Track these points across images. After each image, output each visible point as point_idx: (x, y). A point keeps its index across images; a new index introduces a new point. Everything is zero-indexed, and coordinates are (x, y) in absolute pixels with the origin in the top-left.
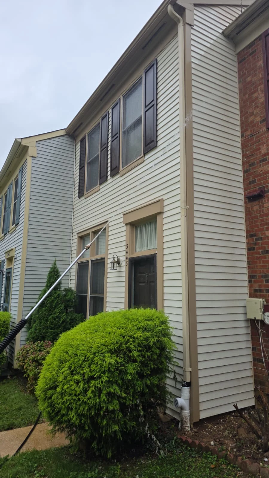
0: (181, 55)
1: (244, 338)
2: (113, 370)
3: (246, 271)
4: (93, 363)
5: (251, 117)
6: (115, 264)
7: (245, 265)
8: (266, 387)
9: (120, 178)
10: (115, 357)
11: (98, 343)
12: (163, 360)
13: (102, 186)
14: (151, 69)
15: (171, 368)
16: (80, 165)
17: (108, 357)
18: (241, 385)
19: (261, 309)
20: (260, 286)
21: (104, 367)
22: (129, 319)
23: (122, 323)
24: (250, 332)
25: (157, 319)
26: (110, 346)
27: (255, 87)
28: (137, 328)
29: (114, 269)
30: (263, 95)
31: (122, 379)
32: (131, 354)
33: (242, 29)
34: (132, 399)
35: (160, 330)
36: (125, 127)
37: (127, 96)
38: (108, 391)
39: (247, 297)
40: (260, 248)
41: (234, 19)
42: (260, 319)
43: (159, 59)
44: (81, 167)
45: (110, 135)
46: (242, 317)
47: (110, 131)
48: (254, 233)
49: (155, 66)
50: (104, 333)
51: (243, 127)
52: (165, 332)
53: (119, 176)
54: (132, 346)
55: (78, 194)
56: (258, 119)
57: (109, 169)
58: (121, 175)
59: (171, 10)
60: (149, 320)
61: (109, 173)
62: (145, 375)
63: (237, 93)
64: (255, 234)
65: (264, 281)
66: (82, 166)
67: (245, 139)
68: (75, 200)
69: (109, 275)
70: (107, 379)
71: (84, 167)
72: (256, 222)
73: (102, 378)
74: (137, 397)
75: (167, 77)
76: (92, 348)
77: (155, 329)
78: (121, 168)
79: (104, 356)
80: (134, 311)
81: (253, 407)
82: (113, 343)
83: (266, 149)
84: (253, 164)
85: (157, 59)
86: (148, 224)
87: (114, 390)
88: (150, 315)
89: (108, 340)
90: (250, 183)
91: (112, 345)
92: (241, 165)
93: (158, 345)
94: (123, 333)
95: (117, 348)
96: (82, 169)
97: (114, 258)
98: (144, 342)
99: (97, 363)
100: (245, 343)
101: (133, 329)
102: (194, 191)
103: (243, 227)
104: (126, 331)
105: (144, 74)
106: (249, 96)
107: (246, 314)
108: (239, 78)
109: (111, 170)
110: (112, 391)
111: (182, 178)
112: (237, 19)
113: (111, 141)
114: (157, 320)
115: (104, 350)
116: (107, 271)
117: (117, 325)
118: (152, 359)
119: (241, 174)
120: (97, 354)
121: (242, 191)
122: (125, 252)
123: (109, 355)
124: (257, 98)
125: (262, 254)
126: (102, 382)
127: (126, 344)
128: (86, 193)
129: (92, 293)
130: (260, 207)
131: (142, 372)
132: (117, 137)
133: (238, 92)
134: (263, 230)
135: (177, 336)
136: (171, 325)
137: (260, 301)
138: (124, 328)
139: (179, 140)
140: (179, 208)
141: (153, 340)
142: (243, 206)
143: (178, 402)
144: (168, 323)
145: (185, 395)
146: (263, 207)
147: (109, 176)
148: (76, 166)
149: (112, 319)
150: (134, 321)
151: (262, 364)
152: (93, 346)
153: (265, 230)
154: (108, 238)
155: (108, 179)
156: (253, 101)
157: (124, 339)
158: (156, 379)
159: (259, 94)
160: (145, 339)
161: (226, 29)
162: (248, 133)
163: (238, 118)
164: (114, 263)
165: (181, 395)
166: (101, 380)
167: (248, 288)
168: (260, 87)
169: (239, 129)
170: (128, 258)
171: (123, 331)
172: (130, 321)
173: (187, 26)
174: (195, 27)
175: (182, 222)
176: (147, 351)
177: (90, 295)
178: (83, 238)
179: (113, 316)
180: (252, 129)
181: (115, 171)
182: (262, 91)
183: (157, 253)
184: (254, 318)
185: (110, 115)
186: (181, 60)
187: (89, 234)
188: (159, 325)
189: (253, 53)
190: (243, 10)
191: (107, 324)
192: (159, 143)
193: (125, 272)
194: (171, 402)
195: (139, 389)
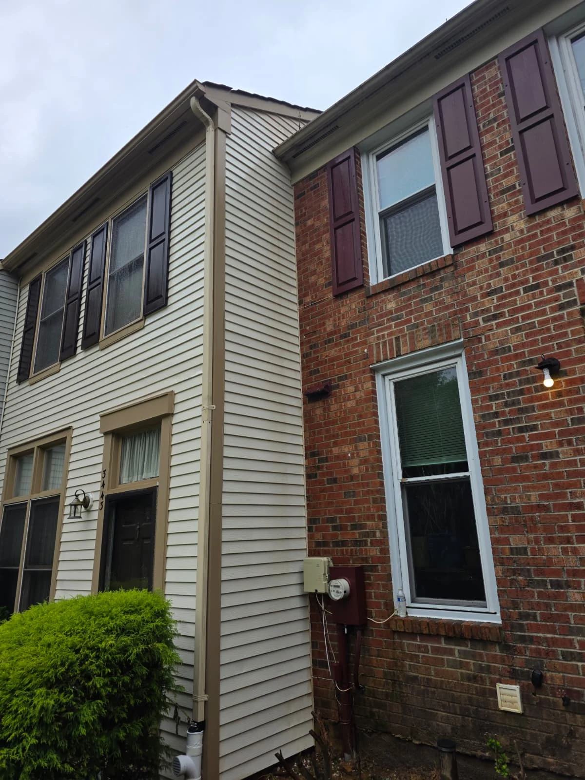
0: (209, 172)
1: (299, 627)
2: (49, 721)
3: (304, 512)
4: (8, 711)
5: (313, 277)
6: (79, 507)
7: (303, 502)
8: (333, 711)
9: (99, 352)
10: (55, 693)
11: (23, 669)
12: (155, 687)
13: (63, 365)
14: (162, 185)
15: (170, 700)
16: (26, 326)
17: (41, 695)
18: (292, 712)
19: (325, 574)
20: (324, 536)
21: (31, 718)
22: (91, 614)
23: (77, 622)
24: (308, 615)
25: (148, 608)
26: (48, 672)
27: (318, 235)
28: (107, 630)
29: (75, 517)
30: (329, 248)
31: (68, 738)
32: (91, 683)
33: (302, 152)
34: (86, 774)
35: (151, 629)
36: (114, 268)
37: (120, 220)
38: (36, 767)
39: (304, 555)
40: (323, 475)
41: (290, 135)
42: (324, 592)
43: (175, 173)
44: (27, 329)
45: (86, 280)
46: (296, 591)
47: (87, 273)
48: (316, 450)
49: (168, 181)
50: (37, 646)
51: (302, 289)
52: (161, 632)
53: (98, 348)
54: (93, 667)
55: (16, 375)
56: (321, 281)
57: (80, 336)
58: (103, 347)
59: (195, 104)
60: (132, 612)
61: (80, 343)
62: (116, 721)
63: (293, 240)
64: (318, 451)
65: (331, 529)
66: (31, 326)
67: (304, 308)
68: (10, 386)
69: (65, 529)
70: (34, 741)
71: (33, 328)
72: (319, 433)
73: (24, 742)
74: (97, 768)
75: (186, 201)
76: (8, 679)
77: (141, 629)
78: (102, 336)
79: (32, 696)
80: (106, 595)
81: (311, 750)
82: (54, 666)
83: (332, 326)
84: (315, 346)
85: (172, 172)
86: (145, 434)
87: (49, 761)
88: (135, 602)
89: (44, 660)
90: (311, 373)
91: (52, 670)
92: (298, 346)
93: (145, 660)
94: (77, 643)
95: (62, 674)
96: (29, 332)
97: (77, 496)
98: (118, 656)
99: (17, 711)
100: (301, 635)
101: (97, 633)
102: (226, 381)
103: (301, 441)
104: (84, 639)
105: (151, 192)
106: (310, 247)
107: (302, 584)
108: (296, 219)
109: (84, 338)
110: (44, 764)
111: (206, 360)
112: (293, 137)
113: (87, 288)
114: (147, 610)
115: (33, 682)
116: (62, 520)
117: (67, 628)
118: (133, 687)
119: (298, 359)
120: (17, 693)
121: (299, 385)
122: (99, 485)
123: (43, 690)
124: (320, 251)
125: (328, 484)
126: (24, 750)
127: (81, 665)
128: (33, 375)
129: (29, 564)
130: (325, 410)
131: (110, 717)
132: (99, 284)
133: (294, 238)
134: (328, 446)
135: (183, 636)
136: (175, 615)
137: (324, 562)
138: (79, 632)
139: (202, 299)
140: (200, 408)
141: (135, 651)
142: (301, 408)
143: (179, 765)
144: (169, 614)
145: (194, 748)
146: (329, 409)
147: (80, 348)
148: (19, 326)
149: (58, 617)
150: (103, 617)
151: (325, 670)
152: (11, 677)
153: (332, 445)
154: (69, 458)
155: (77, 352)
156: (315, 255)
157: (78, 656)
158: (137, 726)
159: (323, 245)
160: (120, 650)
161: (278, 148)
162: (308, 299)
163: (295, 275)
164: (76, 506)
165: (186, 749)
166: (23, 745)
167: (307, 541)
168: (324, 236)
169: (295, 292)
170: (105, 494)
171: (76, 639)
172: (93, 617)
173: (219, 132)
174: (232, 136)
175: (203, 432)
176: (123, 674)
177: (25, 568)
178: (18, 458)
179: (61, 609)
180: (314, 295)
181: (91, 341)
182: (328, 243)
183: (158, 486)
184: (314, 591)
185: (89, 246)
186: (209, 180)
187: (31, 451)
188: (150, 620)
189: (315, 187)
190: (302, 126)
191: (45, 627)
192: (170, 301)
193: (97, 521)
194: (167, 765)
195: (102, 752)
